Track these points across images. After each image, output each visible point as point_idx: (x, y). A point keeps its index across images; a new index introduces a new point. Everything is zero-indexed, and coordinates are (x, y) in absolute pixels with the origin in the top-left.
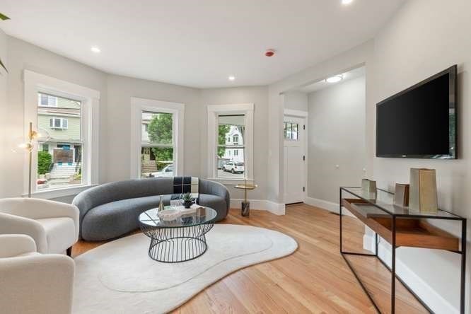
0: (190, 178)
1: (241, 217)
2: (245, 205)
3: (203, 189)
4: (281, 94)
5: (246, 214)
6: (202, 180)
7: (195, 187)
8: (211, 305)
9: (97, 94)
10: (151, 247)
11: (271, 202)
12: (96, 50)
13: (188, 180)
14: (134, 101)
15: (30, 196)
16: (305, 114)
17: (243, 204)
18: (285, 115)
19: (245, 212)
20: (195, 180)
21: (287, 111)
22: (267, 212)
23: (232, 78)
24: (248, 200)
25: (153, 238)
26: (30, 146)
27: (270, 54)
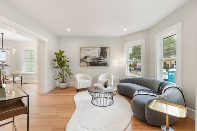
13: (164, 86)
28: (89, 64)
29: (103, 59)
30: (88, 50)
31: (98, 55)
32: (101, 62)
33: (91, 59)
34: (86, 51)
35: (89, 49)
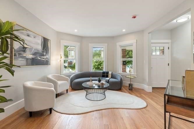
0: (108, 72)
1: (128, 90)
2: (130, 85)
3: (113, 77)
4: (149, 33)
5: (131, 89)
6: (114, 73)
7: (110, 76)
8: (93, 116)
9: (79, 44)
10: (86, 95)
11: (145, 85)
12: (76, 31)
13: (108, 73)
14: (90, 44)
15: (61, 74)
16: (169, 41)
17: (129, 84)
18: (152, 43)
19: (130, 88)
20: (110, 73)
21: (153, 41)
22: (143, 90)
23: (124, 30)
24: (132, 83)
25: (87, 92)
26: (60, 61)
27: (134, 17)
28: (29, 61)
29: (45, 55)
30: (28, 35)
31: (41, 48)
32: (44, 58)
33: (32, 52)
34: (25, 35)
35: (30, 33)
